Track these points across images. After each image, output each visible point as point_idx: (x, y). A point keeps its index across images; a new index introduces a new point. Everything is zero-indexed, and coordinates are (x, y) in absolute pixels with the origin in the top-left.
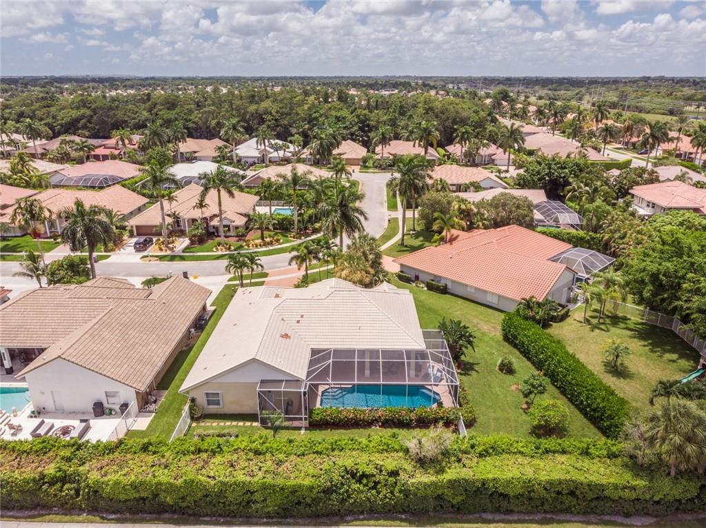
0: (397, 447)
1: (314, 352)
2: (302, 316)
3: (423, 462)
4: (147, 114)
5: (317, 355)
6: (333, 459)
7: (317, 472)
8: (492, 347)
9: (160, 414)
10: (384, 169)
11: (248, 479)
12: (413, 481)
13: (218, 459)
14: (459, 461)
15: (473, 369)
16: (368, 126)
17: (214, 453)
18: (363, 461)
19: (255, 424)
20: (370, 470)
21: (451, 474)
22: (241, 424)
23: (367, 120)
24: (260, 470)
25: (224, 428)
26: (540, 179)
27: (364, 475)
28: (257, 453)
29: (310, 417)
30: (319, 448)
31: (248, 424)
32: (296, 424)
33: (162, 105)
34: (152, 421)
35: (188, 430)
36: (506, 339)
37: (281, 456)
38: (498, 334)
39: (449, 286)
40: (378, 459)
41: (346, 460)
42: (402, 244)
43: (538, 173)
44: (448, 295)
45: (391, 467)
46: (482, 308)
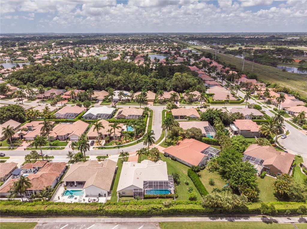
0: (161, 203)
2: (141, 173)
3: (166, 206)
5: (145, 183)
6: (149, 206)
7: (147, 208)
8: (185, 178)
10: (161, 104)
12: (164, 209)
15: (180, 184)
19: (133, 198)
20: (156, 207)
21: (171, 208)
22: (130, 198)
24: (136, 208)
25: (126, 199)
26: (207, 117)
27: (155, 208)
28: (135, 205)
29: (144, 196)
30: (147, 203)
32: (141, 198)
34: (111, 198)
36: (188, 175)
37: (140, 205)
39: (177, 159)
40: (158, 205)
41: (152, 206)
42: (165, 142)
44: (176, 161)
45: (160, 207)
46: (184, 166)
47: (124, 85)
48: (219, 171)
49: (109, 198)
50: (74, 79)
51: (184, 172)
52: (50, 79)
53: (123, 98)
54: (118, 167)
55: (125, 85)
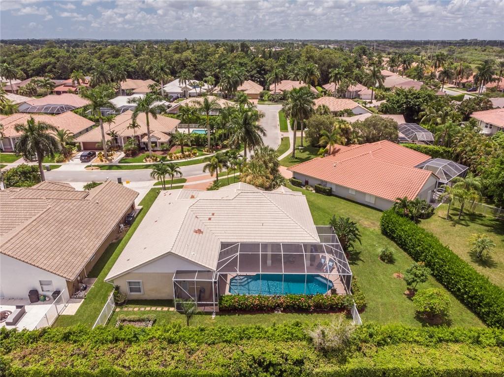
0: (301, 336)
1: (224, 245)
2: (213, 214)
3: (326, 352)
4: (97, 61)
5: (226, 248)
6: (242, 348)
7: (226, 361)
8: (373, 239)
9: (88, 300)
10: (276, 102)
11: (161, 369)
12: (317, 370)
13: (134, 348)
14: (359, 349)
15: (358, 259)
16: (264, 70)
17: (130, 342)
18: (269, 350)
19: (172, 309)
20: (275, 359)
21: (353, 364)
22: (159, 309)
23: (263, 65)
24: (173, 358)
25: (144, 313)
26: (399, 107)
27: (271, 364)
28: (171, 341)
29: (220, 303)
30: (229, 337)
31: (165, 309)
32: (208, 309)
33: (109, 54)
34: (81, 307)
35: (112, 315)
36: (384, 232)
37: (193, 345)
38: (377, 229)
39: (334, 189)
40: (284, 348)
41: (254, 349)
42: (293, 156)
43: (398, 102)
44: (332, 197)
45: (296, 357)
46: (362, 208)
49: (72, 309)
54: (142, 209)
55: (198, 70)
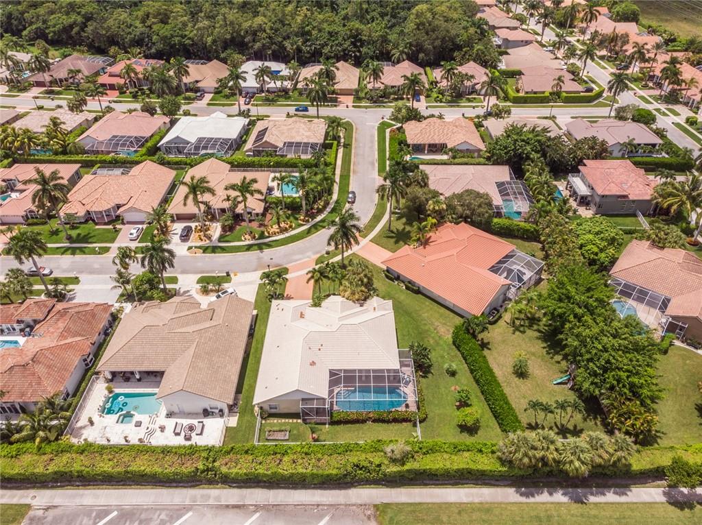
1: (332, 373)
2: (322, 345)
6: (347, 457)
7: (339, 466)
8: (444, 350)
9: (241, 414)
10: (375, 102)
12: (388, 470)
14: (413, 457)
15: (430, 372)
16: (360, 40)
17: (283, 454)
18: (362, 459)
19: (299, 421)
22: (291, 421)
23: (359, 34)
25: (281, 424)
27: (363, 466)
28: (307, 454)
29: (331, 419)
31: (295, 421)
32: (323, 421)
34: (238, 420)
35: (261, 426)
36: (454, 343)
38: (450, 337)
39: (421, 288)
40: (370, 456)
41: (354, 458)
42: (390, 228)
43: (506, 148)
44: (420, 295)
45: (377, 463)
46: (443, 310)
47: (272, 44)
48: (541, 328)
49: (233, 421)
50: (131, 25)
51: (442, 330)
52: (65, 23)
53: (269, 86)
54: (257, 315)
55: (275, 43)
